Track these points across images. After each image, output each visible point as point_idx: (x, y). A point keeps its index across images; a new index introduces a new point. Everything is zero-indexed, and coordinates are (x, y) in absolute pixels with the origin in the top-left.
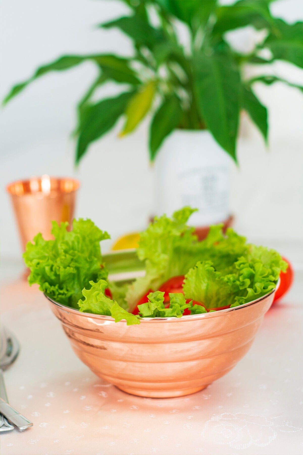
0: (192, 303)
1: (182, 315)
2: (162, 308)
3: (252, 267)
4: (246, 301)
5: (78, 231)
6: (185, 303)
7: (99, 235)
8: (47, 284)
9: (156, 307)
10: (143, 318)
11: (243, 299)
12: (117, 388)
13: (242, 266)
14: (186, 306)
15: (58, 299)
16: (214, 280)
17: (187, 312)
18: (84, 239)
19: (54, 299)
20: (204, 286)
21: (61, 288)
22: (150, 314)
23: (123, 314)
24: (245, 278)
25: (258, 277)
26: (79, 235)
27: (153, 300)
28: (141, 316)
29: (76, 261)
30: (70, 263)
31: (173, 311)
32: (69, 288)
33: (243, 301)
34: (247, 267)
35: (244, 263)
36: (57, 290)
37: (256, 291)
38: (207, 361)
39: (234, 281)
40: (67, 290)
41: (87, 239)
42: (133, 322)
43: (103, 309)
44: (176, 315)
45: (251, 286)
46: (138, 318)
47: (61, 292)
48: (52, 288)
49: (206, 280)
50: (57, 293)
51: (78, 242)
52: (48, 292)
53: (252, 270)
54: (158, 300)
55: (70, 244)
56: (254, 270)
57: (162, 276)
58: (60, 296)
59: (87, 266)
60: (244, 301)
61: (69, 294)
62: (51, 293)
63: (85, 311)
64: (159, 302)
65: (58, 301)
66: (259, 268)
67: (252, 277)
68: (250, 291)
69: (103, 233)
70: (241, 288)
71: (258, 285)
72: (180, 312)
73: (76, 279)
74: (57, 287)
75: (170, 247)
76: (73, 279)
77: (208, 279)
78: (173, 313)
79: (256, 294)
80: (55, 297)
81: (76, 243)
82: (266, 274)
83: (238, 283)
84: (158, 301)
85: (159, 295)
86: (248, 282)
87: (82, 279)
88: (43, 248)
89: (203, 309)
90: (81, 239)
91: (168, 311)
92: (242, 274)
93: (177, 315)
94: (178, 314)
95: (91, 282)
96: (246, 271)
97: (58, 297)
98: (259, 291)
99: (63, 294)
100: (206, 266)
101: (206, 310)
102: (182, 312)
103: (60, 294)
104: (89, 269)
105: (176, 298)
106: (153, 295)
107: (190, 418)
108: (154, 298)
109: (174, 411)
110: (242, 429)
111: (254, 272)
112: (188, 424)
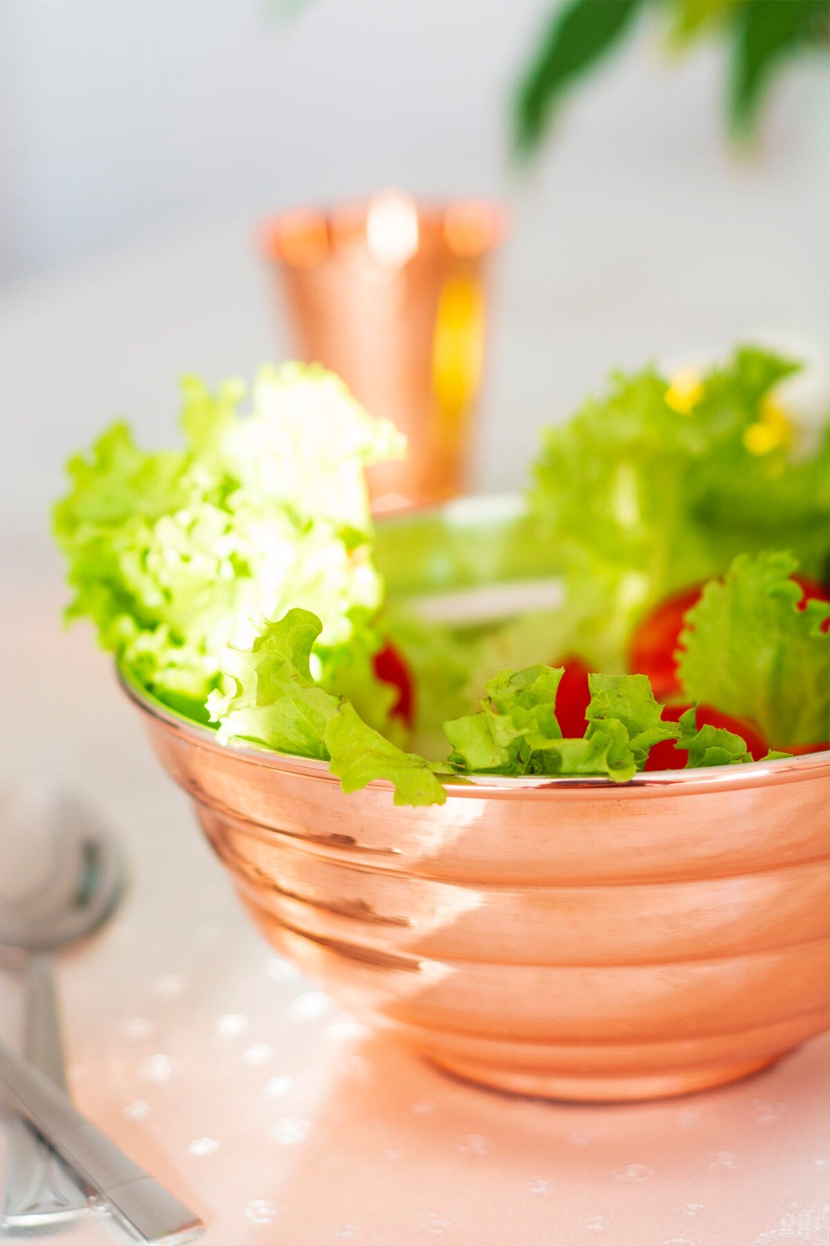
0: (693, 720)
1: (635, 768)
2: (549, 736)
6: (658, 719)
9: (516, 734)
10: (469, 778)
14: (658, 731)
16: (805, 636)
20: (763, 660)
22: (498, 762)
23: (380, 755)
27: (510, 704)
28: (461, 767)
31: (594, 751)
42: (419, 794)
43: (307, 736)
44: (606, 768)
46: (436, 774)
49: (775, 635)
54: (532, 702)
64: (533, 710)
72: (630, 758)
74: (161, 637)
77: (783, 628)
78: (597, 761)
84: (529, 708)
85: (539, 680)
89: (740, 744)
91: (572, 749)
93: (611, 766)
94: (616, 765)
100: (770, 576)
101: (748, 751)
102: (637, 755)
105: (619, 696)
106: (512, 681)
107: (692, 1214)
108: (520, 691)
109: (632, 1172)
112: (681, 1241)
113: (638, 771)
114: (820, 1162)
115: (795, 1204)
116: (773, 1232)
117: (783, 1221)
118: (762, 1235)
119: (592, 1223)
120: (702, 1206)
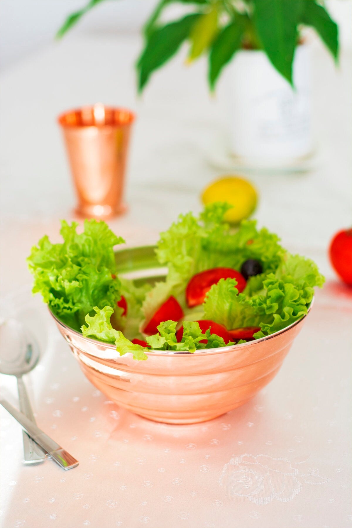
0: (209, 332)
2: (174, 342)
3: (281, 287)
5: (90, 233)
6: (200, 333)
7: (113, 240)
8: (51, 296)
9: (166, 341)
10: (152, 351)
11: (268, 326)
13: (270, 286)
14: (201, 337)
15: (62, 314)
18: (96, 242)
19: (59, 315)
20: (226, 306)
21: (66, 301)
22: (160, 347)
23: (130, 346)
24: (272, 302)
25: (288, 300)
26: (90, 238)
27: (163, 333)
28: (150, 348)
29: (85, 273)
30: (77, 275)
31: (186, 345)
32: (75, 301)
33: (268, 329)
34: (276, 288)
35: (272, 283)
36: (62, 304)
37: (283, 317)
39: (260, 304)
40: (74, 304)
41: (99, 243)
42: (140, 357)
44: (188, 349)
45: (280, 312)
46: (146, 350)
47: (67, 306)
48: (57, 301)
49: (230, 300)
50: (62, 306)
51: (89, 246)
52: (52, 304)
53: (281, 292)
55: (81, 247)
56: (284, 292)
58: (65, 310)
59: (97, 278)
60: (269, 328)
61: (76, 308)
62: (55, 306)
63: (88, 337)
64: (170, 334)
65: (62, 318)
66: (290, 288)
67: (280, 300)
68: (276, 317)
69: (118, 237)
70: (268, 313)
71: (287, 310)
72: (194, 346)
73: (84, 292)
74: (62, 300)
76: (81, 292)
77: (232, 299)
78: (186, 347)
79: (283, 320)
80: (60, 311)
81: (87, 247)
82: (297, 298)
83: (264, 306)
84: (168, 334)
85: (171, 325)
86: (276, 306)
87: (91, 291)
88: (50, 253)
89: (221, 339)
90: (92, 242)
91: (179, 345)
92: (270, 297)
94: (190, 348)
95: (95, 308)
96: (275, 292)
97: (63, 311)
98: (287, 317)
99: (69, 308)
100: (229, 286)
101: (224, 341)
102: (196, 345)
103: (65, 308)
104: (98, 281)
105: (191, 327)
106: (164, 325)
107: (207, 458)
108: (166, 328)
109: (191, 445)
110: (263, 478)
111: (283, 294)
112: (205, 466)
113: (196, 349)
115: (234, 455)
116: (229, 463)
117: (231, 460)
118: (225, 464)
119: (181, 461)
120: (210, 456)
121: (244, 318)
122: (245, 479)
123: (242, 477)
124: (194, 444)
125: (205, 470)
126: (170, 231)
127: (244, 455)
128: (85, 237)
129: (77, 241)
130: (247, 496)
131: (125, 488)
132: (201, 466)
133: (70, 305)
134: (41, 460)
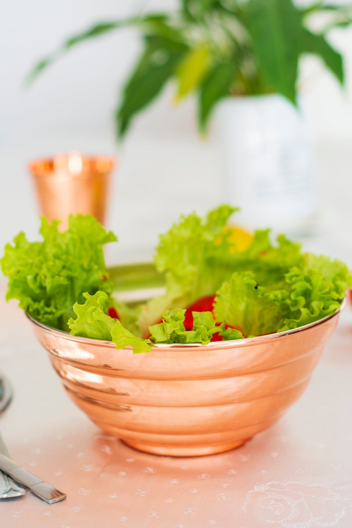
0: (224, 326)
1: (209, 341)
2: (182, 331)
3: (308, 280)
4: (299, 325)
5: (75, 230)
6: (214, 326)
7: (102, 236)
8: (29, 300)
9: (173, 329)
10: (156, 345)
11: (294, 322)
12: (124, 442)
13: (294, 279)
14: (215, 330)
15: (44, 320)
16: (256, 298)
17: (216, 337)
18: (82, 241)
19: (39, 320)
20: (242, 307)
21: (48, 305)
22: (166, 339)
23: (128, 337)
24: (297, 295)
25: (316, 293)
26: (76, 236)
27: (170, 320)
28: (153, 341)
29: (69, 269)
30: (60, 272)
31: (197, 335)
32: (58, 306)
33: (294, 325)
34: (300, 281)
35: (297, 276)
36: (43, 308)
37: (312, 313)
38: (245, 406)
39: (283, 299)
40: (56, 308)
41: (86, 241)
42: (142, 349)
43: (101, 332)
44: (201, 341)
45: (307, 305)
46: (148, 344)
47: (48, 310)
48: (36, 306)
49: (246, 299)
50: (42, 312)
51: (74, 246)
52: (31, 310)
53: (308, 285)
54: (177, 320)
55: (64, 247)
56: (311, 285)
57: (188, 295)
58: (47, 316)
59: (84, 276)
60: (296, 324)
61: (58, 314)
62: (34, 311)
63: (77, 335)
64: (178, 322)
65: (45, 323)
66: (318, 281)
67: (307, 294)
68: (304, 311)
69: (108, 233)
70: (293, 309)
71: (315, 304)
72: (207, 338)
73: (69, 293)
74: (42, 304)
75: (200, 256)
76: (65, 293)
77: (248, 296)
78: (197, 339)
79: (312, 316)
80: (40, 317)
81: (71, 247)
82: (327, 290)
83: (288, 302)
84: (176, 322)
85: (178, 313)
86: (302, 301)
88: (26, 252)
89: (240, 333)
90: (78, 241)
91: (190, 334)
92: (294, 290)
93: (202, 340)
94: (203, 340)
95: (86, 295)
96: (299, 286)
97: (43, 318)
98: (317, 312)
99: (51, 313)
100: (245, 279)
101: (242, 335)
102: (209, 337)
103: (46, 313)
104: (86, 280)
105: (202, 318)
106: (169, 313)
107: (225, 487)
108: (172, 317)
109: (203, 476)
110: (297, 503)
111: (310, 288)
112: (223, 494)
113: (210, 341)
114: (264, 471)
115: (258, 483)
116: (252, 491)
117: (255, 488)
118: (249, 492)
119: (193, 491)
120: (228, 485)
121: (262, 325)
122: (274, 506)
123: (271, 503)
124: (207, 475)
125: (224, 498)
126: (170, 233)
127: (270, 483)
128: (69, 236)
129: (59, 241)
130: (279, 522)
131: (126, 518)
132: (218, 495)
133: (52, 309)
134: (19, 494)
